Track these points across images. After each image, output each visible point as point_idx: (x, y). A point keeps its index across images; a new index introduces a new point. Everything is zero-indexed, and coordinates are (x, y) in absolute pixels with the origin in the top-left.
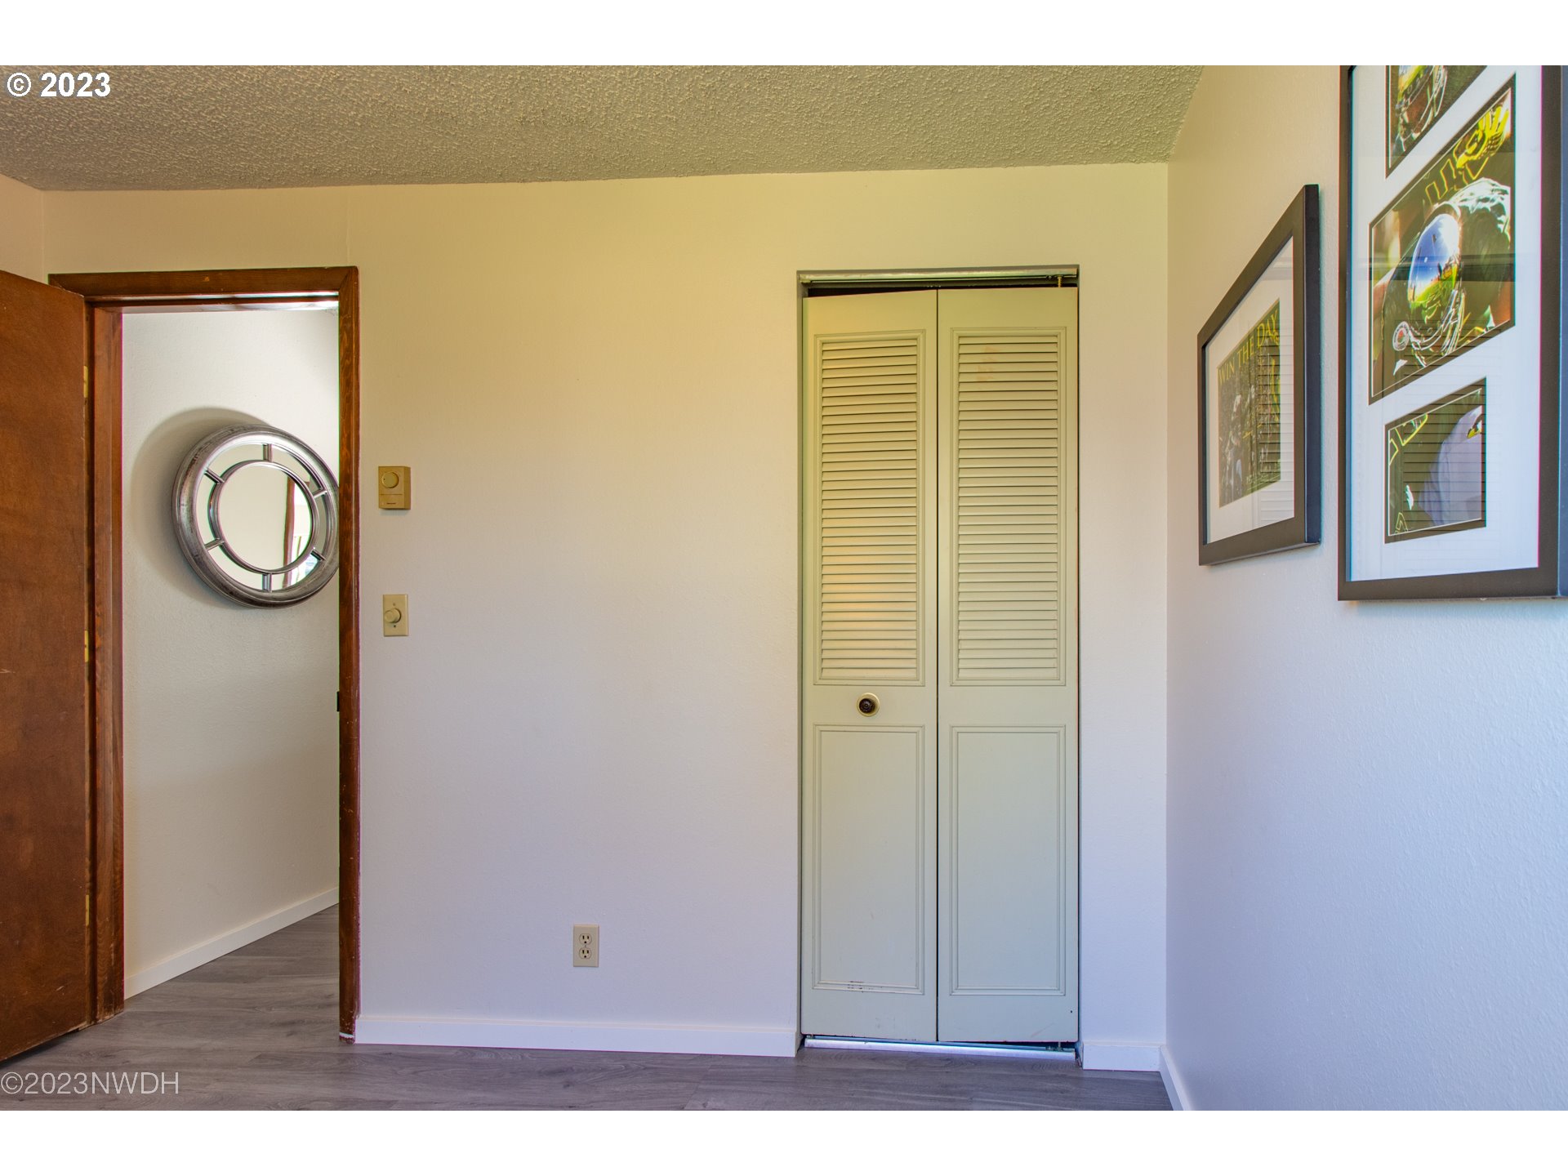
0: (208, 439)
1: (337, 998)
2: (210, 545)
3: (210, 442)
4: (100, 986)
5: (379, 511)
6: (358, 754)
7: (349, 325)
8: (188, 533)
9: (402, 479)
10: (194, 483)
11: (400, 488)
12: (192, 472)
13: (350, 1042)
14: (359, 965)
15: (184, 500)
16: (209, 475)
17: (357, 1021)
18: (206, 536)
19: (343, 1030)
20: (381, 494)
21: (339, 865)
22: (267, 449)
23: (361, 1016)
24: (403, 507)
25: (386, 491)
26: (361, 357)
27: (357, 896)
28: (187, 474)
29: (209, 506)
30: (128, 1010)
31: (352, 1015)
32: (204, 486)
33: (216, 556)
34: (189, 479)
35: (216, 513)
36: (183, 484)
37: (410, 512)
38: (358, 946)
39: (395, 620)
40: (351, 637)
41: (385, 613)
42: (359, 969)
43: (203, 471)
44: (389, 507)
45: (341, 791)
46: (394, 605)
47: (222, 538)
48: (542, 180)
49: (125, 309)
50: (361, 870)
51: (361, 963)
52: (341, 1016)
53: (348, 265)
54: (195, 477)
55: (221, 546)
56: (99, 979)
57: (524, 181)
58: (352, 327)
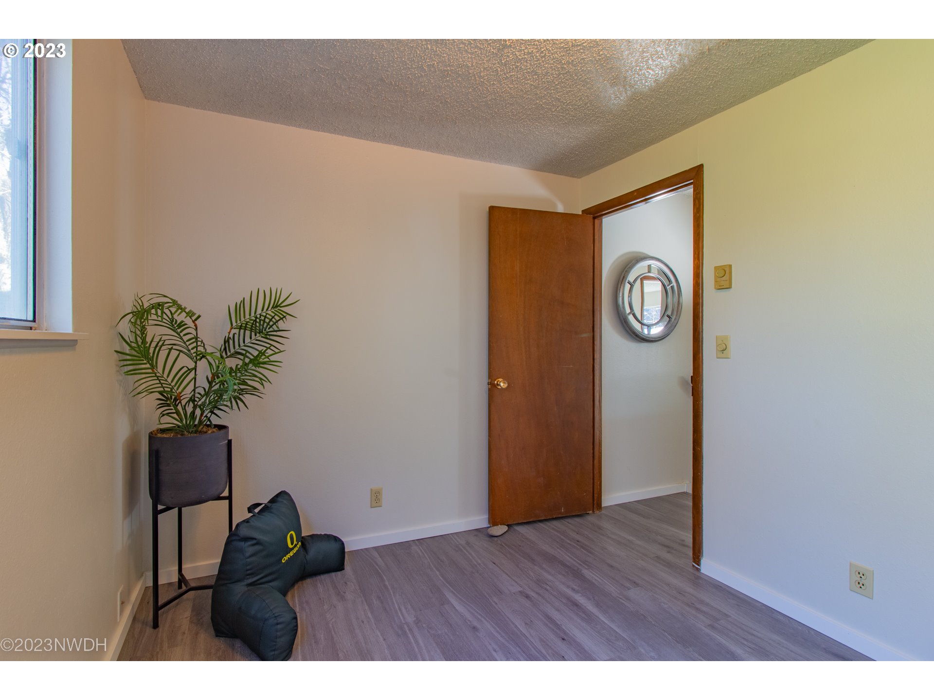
0: (629, 266)
1: (691, 545)
2: (629, 314)
3: (630, 267)
4: (595, 498)
5: (715, 290)
6: (702, 418)
7: (699, 195)
8: (622, 309)
9: (727, 272)
10: (624, 287)
11: (726, 277)
12: (624, 281)
13: (698, 570)
14: (702, 531)
15: (621, 295)
16: (629, 283)
17: (702, 560)
18: (628, 310)
19: (694, 562)
20: (716, 282)
21: (692, 476)
22: (649, 266)
23: (704, 559)
24: (728, 287)
25: (719, 279)
26: (704, 211)
27: (702, 494)
28: (622, 283)
29: (629, 296)
30: (603, 512)
31: (699, 556)
32: (627, 286)
33: (631, 318)
34: (622, 285)
35: (631, 299)
36: (620, 287)
37: (731, 290)
38: (702, 521)
39: (723, 350)
40: (699, 358)
41: (717, 346)
42: (702, 533)
43: (627, 281)
44: (720, 288)
45: (693, 438)
46: (723, 341)
47: (633, 311)
48: (824, 63)
49: (603, 217)
50: (704, 481)
51: (704, 530)
52: (693, 554)
53: (699, 164)
54: (625, 284)
55: (633, 314)
56: (595, 495)
57: (810, 70)
58: (700, 196)
